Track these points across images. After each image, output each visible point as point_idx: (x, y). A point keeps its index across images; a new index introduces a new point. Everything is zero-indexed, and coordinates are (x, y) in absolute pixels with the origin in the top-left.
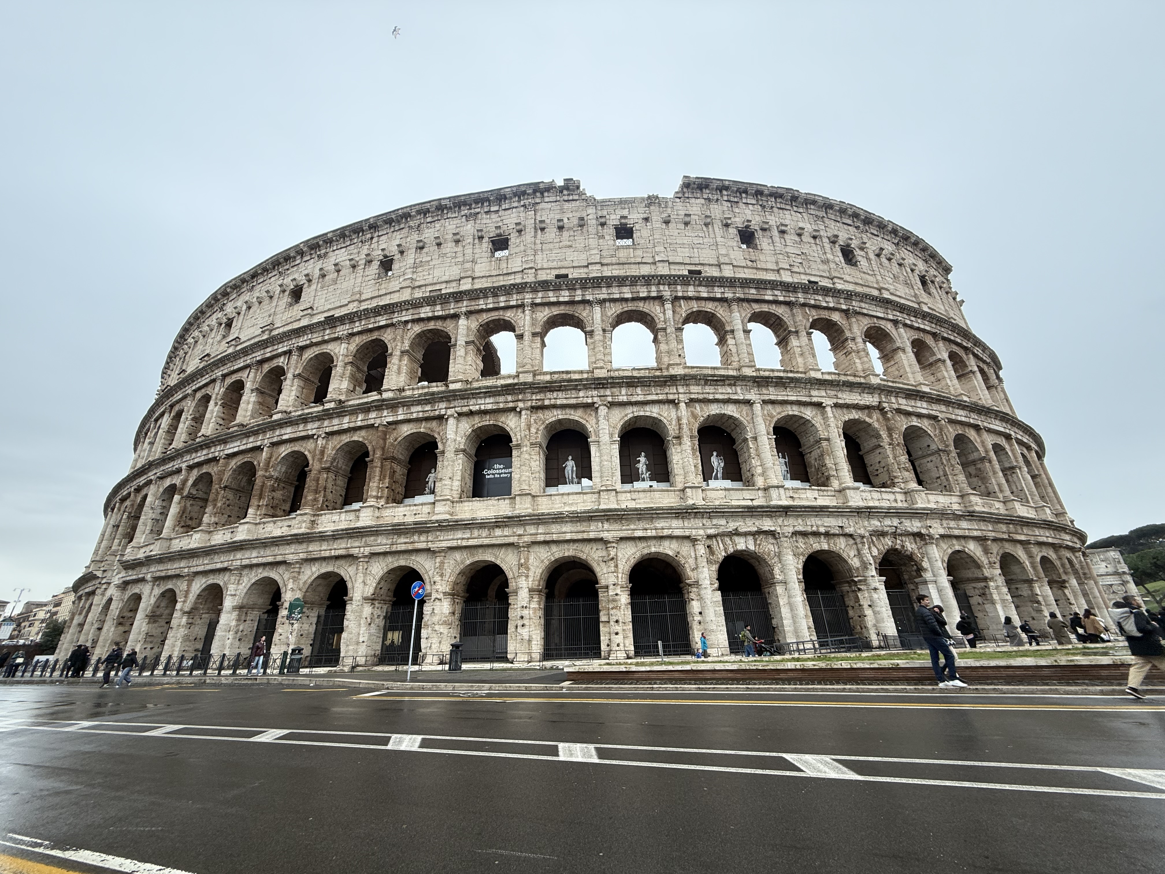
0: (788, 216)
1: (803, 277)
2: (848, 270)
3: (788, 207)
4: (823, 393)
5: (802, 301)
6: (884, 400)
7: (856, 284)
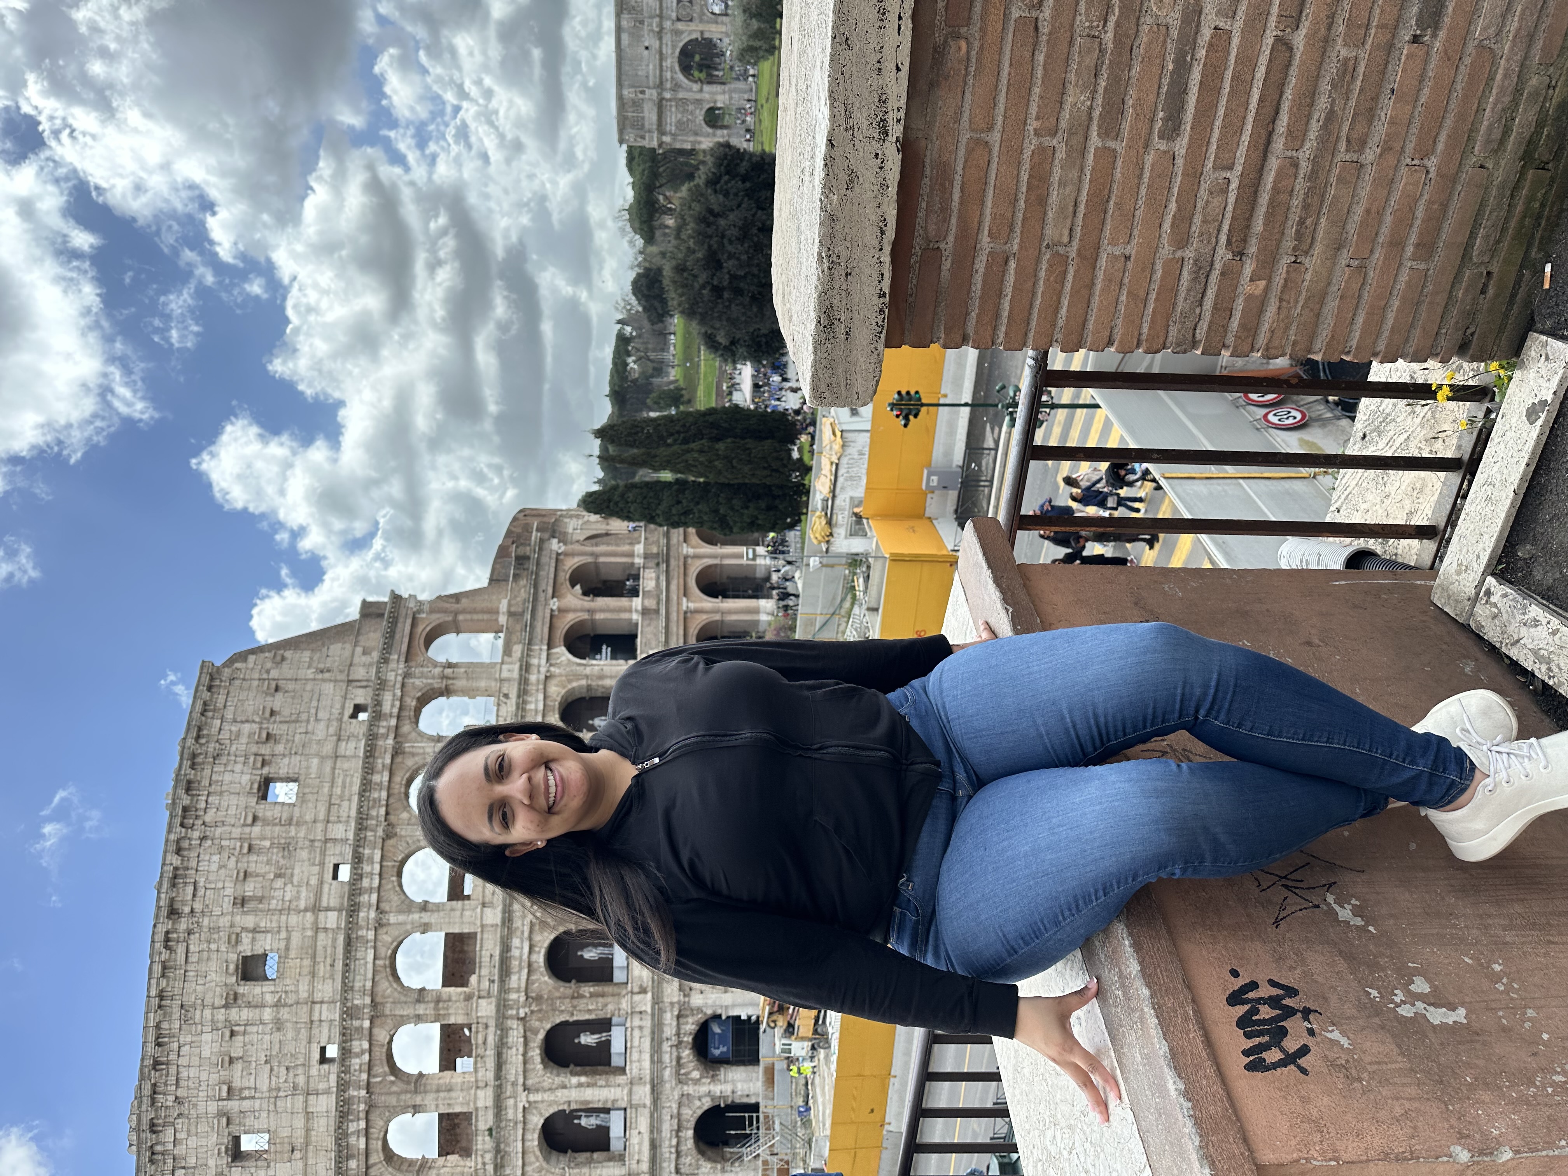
0: (193, 1072)
1: (314, 1071)
2: (288, 981)
3: (173, 1070)
4: (511, 1102)
5: (363, 1093)
6: (514, 1012)
7: (313, 974)
